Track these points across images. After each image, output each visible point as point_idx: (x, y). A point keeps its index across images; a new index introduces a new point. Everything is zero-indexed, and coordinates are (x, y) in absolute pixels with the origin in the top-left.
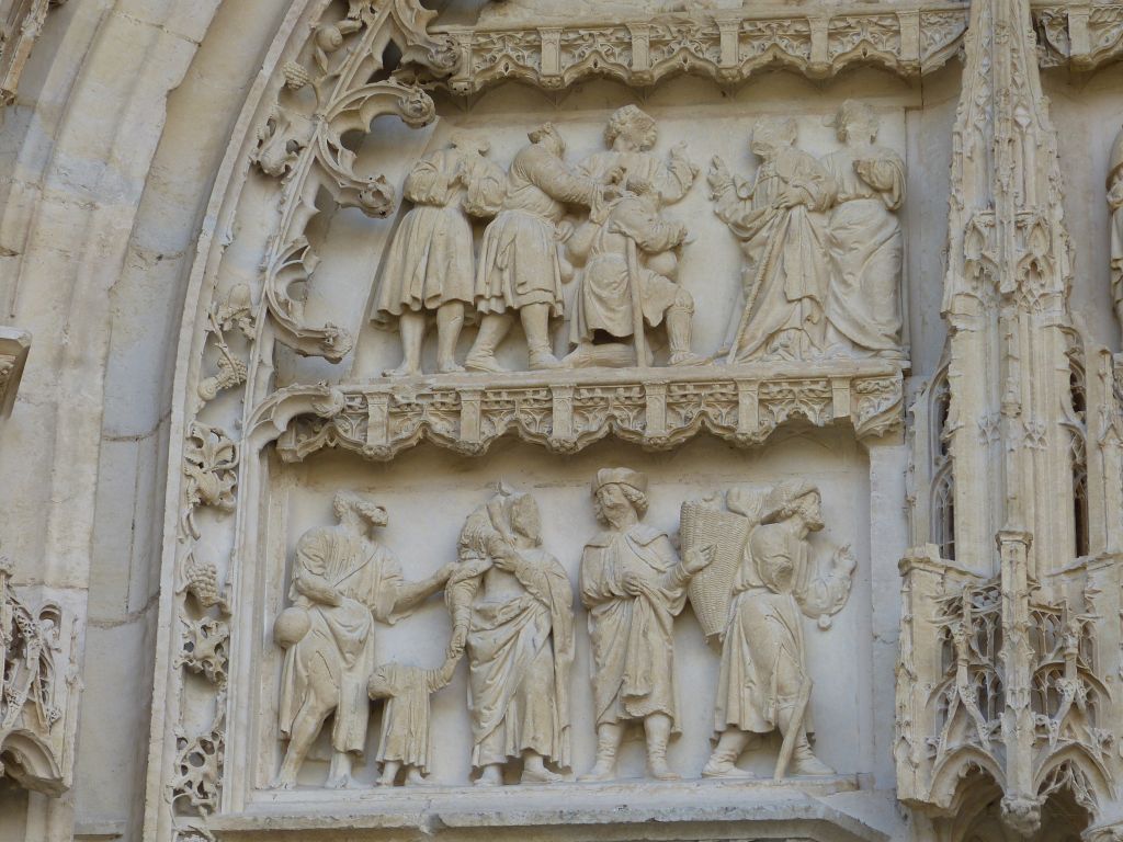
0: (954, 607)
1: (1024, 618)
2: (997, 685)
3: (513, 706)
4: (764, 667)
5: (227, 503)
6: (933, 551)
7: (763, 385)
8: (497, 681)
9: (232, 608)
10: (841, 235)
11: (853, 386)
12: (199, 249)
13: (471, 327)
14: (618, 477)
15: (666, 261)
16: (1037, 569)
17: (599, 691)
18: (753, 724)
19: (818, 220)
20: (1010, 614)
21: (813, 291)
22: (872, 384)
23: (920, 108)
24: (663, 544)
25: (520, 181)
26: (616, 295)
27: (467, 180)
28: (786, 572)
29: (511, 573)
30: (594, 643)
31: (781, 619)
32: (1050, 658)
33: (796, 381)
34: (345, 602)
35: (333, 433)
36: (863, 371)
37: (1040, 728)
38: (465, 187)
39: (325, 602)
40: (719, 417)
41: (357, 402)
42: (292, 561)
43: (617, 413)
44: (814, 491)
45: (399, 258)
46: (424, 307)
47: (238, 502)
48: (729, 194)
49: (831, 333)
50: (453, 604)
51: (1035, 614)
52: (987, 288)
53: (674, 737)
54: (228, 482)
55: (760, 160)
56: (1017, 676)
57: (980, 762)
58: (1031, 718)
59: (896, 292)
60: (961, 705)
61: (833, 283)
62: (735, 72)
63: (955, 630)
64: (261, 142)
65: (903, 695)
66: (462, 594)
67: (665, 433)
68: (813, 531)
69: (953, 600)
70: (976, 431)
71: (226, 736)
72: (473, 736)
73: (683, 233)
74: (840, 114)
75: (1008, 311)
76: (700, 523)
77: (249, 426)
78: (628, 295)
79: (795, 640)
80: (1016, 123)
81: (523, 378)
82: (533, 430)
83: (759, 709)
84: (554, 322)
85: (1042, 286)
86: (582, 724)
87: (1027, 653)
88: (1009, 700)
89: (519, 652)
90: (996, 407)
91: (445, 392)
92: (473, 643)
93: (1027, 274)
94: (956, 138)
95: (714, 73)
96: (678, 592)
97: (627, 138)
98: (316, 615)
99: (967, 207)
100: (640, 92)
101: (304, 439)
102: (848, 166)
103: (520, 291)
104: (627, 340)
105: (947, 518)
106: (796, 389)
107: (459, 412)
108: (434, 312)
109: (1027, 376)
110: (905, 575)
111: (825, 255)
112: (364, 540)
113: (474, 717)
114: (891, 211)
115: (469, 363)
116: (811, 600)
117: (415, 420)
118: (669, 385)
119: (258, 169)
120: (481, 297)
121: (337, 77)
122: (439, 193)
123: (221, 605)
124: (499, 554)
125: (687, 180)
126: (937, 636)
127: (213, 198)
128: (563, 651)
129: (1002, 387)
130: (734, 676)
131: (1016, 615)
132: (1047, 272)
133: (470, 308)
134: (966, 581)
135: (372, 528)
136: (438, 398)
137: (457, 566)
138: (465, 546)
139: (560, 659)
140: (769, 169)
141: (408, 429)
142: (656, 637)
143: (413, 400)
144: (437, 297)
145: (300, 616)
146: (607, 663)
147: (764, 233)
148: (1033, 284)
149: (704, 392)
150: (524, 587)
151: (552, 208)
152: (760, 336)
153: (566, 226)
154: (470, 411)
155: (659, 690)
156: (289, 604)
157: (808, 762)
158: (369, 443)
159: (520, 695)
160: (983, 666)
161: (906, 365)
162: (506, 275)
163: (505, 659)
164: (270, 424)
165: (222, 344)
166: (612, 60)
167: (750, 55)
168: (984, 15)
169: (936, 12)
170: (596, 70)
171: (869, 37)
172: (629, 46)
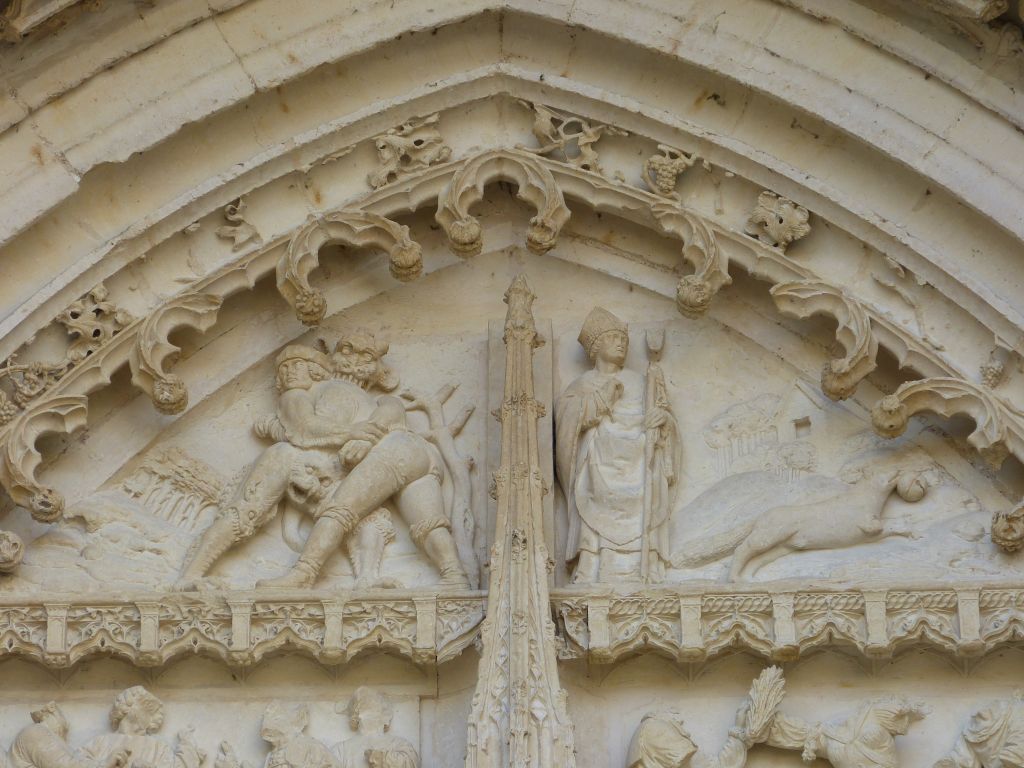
23: (436, 697)
25: (21, 762)
55: (270, 747)
62: (246, 655)
74: (353, 702)
80: (533, 716)
94: (471, 729)
95: (224, 656)
97: (133, 720)
100: (148, 673)
102: (360, 756)
125: (193, 765)
140: (279, 756)
166: (119, 639)
167: (262, 639)
168: (503, 604)
169: (454, 599)
170: (103, 649)
171: (384, 624)
172: (138, 625)
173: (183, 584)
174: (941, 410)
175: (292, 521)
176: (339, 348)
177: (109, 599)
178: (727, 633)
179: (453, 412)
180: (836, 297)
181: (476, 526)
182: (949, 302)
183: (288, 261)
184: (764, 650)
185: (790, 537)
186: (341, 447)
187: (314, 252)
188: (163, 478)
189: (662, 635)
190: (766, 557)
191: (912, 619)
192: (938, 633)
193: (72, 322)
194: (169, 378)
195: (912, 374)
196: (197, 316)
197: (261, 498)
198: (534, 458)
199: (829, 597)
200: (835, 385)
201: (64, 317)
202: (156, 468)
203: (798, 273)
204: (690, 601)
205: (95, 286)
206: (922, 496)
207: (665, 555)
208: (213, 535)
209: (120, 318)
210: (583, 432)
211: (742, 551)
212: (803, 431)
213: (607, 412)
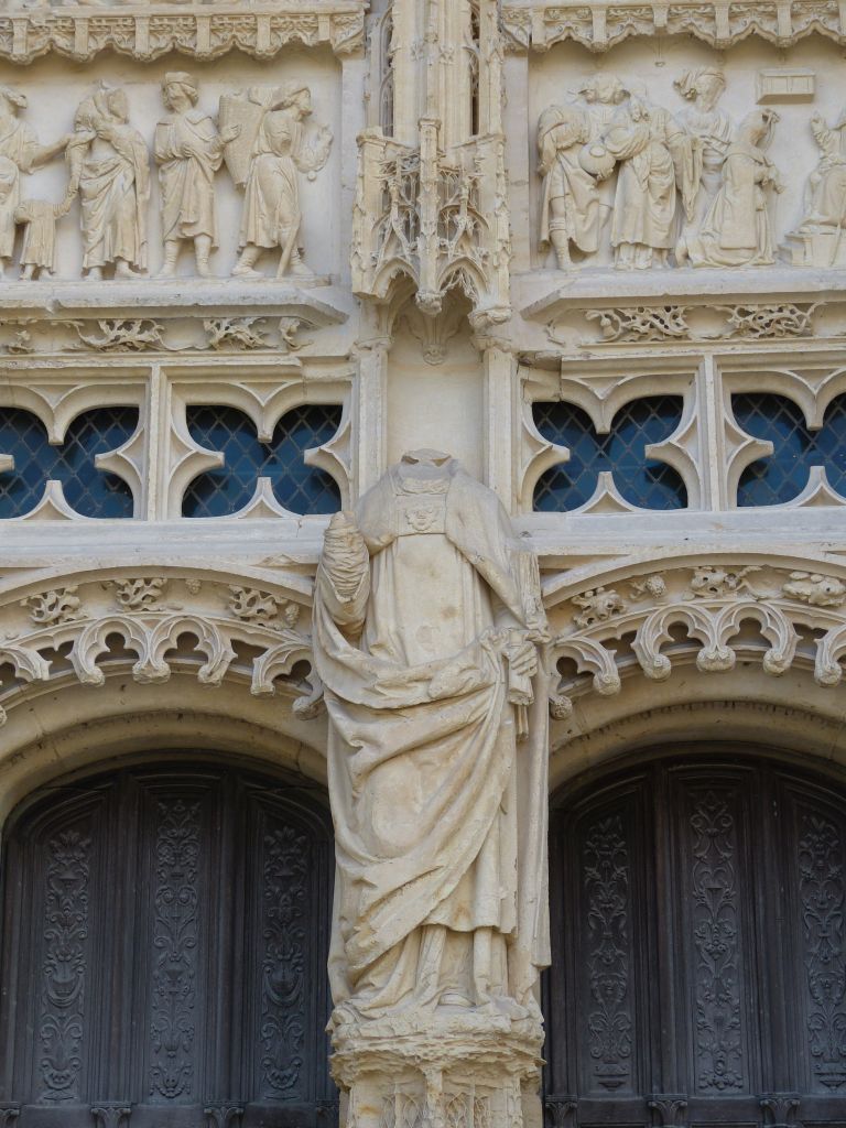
0: (391, 168)
1: (434, 175)
2: (416, 219)
3: (109, 228)
4: (271, 205)
6: (379, 131)
7: (273, 18)
8: (99, 211)
11: (332, 20)
14: (178, 78)
16: (445, 143)
17: (166, 219)
18: (264, 242)
20: (425, 173)
22: (344, 19)
24: (208, 121)
28: (287, 143)
29: (109, 141)
30: (162, 188)
31: (282, 173)
32: (450, 202)
33: (295, 15)
36: (338, 10)
37: (442, 247)
40: (245, 39)
41: (6, 25)
43: (178, 35)
44: (306, 89)
50: (70, 161)
51: (442, 173)
53: (213, 250)
56: (429, 215)
57: (404, 269)
58: (437, 241)
60: (393, 232)
63: (391, 183)
65: (357, 225)
66: (76, 155)
67: (209, 49)
68: (305, 116)
69: (390, 164)
70: (409, 52)
72: (84, 248)
76: (231, 110)
79: (293, 188)
81: (117, 10)
82: (123, 46)
83: (268, 232)
86: (154, 240)
87: (435, 198)
88: (423, 229)
89: (113, 193)
90: (422, 36)
91: (65, 19)
92: (83, 187)
96: (217, 155)
105: (389, 109)
106: (295, 21)
107: (74, 33)
109: (442, 15)
110: (361, 146)
112: (12, 117)
113: (84, 236)
116: (304, 161)
117: (45, 37)
118: (212, 17)
124: (101, 128)
126: (379, 187)
128: (142, 193)
129: (426, 22)
130: (252, 211)
131: (429, 174)
134: (399, 150)
135: (18, 110)
136: (60, 23)
137: (73, 136)
138: (78, 122)
139: (140, 198)
141: (41, 44)
142: (202, 185)
143: (44, 24)
146: (171, 200)
149: (235, 22)
150: (117, 151)
154: (81, 32)
155: (203, 219)
157: (298, 267)
158: (14, 52)
159: (113, 221)
160: (408, 207)
161: (367, 6)
163: (104, 198)
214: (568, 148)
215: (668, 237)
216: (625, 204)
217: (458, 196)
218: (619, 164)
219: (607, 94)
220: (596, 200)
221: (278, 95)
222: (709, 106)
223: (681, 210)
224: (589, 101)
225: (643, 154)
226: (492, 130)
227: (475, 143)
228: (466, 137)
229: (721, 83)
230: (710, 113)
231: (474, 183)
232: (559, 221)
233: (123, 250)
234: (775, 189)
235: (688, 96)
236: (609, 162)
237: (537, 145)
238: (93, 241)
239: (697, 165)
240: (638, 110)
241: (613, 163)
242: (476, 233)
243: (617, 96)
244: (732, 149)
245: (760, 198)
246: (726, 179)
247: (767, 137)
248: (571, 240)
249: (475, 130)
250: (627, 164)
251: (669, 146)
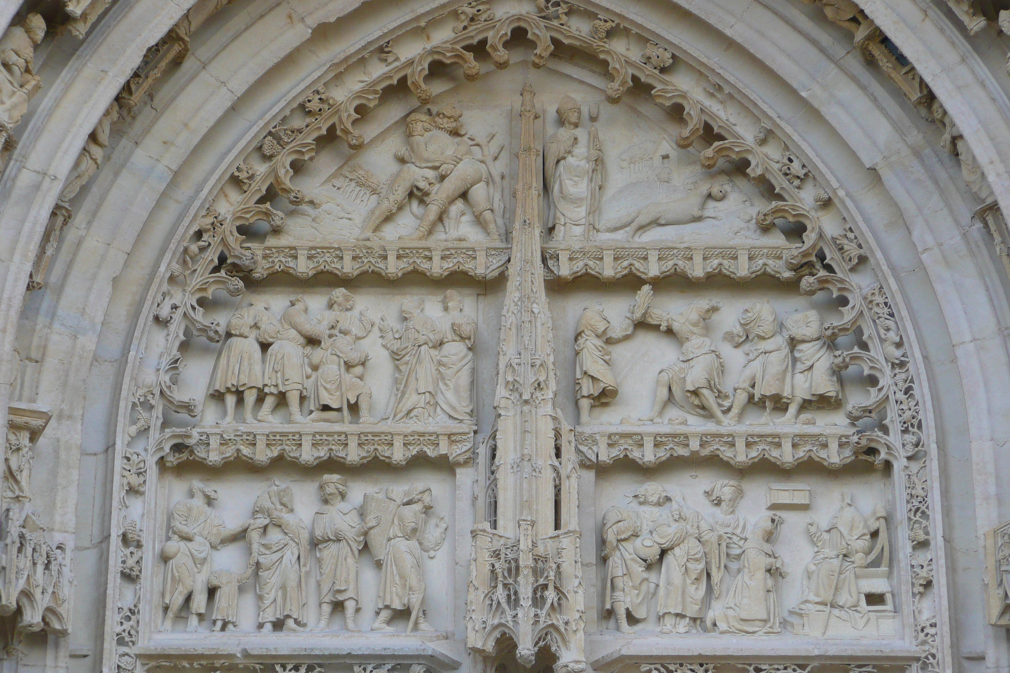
0: (496, 554)
1: (531, 563)
2: (516, 593)
3: (280, 593)
4: (403, 577)
5: (141, 489)
6: (487, 526)
7: (406, 436)
8: (272, 580)
9: (144, 542)
10: (444, 360)
11: (449, 438)
12: (129, 360)
13: (260, 399)
14: (333, 479)
15: (358, 370)
16: (536, 537)
17: (322, 586)
18: (397, 605)
19: (434, 352)
20: (523, 560)
21: (430, 389)
22: (459, 438)
23: (485, 295)
24: (354, 513)
25: (286, 326)
26: (334, 387)
27: (259, 325)
28: (414, 530)
29: (280, 526)
30: (319, 562)
31: (411, 553)
32: (541, 581)
33: (422, 434)
34: (198, 539)
35: (192, 452)
36: (454, 431)
37: (536, 616)
38: (259, 328)
39: (188, 539)
40: (384, 451)
41: (204, 437)
42: (170, 517)
43: (333, 447)
45: (225, 362)
46: (237, 389)
47: (146, 488)
48: (390, 336)
49: (438, 409)
50: (250, 541)
51: (535, 559)
52: (516, 395)
53: (358, 610)
54: (142, 479)
55: (406, 319)
56: (526, 590)
57: (507, 631)
58: (532, 611)
59: (471, 391)
60: (499, 603)
61: (441, 384)
62: (394, 275)
63: (497, 566)
64: (159, 305)
65: (471, 597)
66: (254, 536)
67: (357, 459)
68: (428, 510)
69: (496, 550)
70: (509, 466)
71: (140, 606)
72: (259, 607)
73: (367, 356)
74: (445, 297)
75: (526, 408)
76: (373, 504)
77: (151, 448)
78: (339, 387)
79: (419, 565)
80: (533, 312)
81: (287, 428)
82: (292, 455)
83: (400, 598)
84: (302, 398)
85: (543, 395)
86: (313, 601)
87: (531, 579)
88: (522, 602)
89: (283, 566)
90: (519, 455)
91: (249, 434)
92: (260, 560)
93: (535, 389)
94: (503, 318)
95: (384, 274)
96: (362, 538)
97: (340, 305)
98: (182, 544)
99: (508, 353)
100: (347, 282)
101: (177, 455)
102: (449, 325)
103: (286, 383)
104: (339, 410)
105: (494, 506)
106: (421, 439)
107: (255, 444)
108: (243, 391)
109: (534, 441)
110: (474, 537)
111: (437, 370)
112: (206, 506)
113: (260, 598)
114: (470, 349)
115: (259, 418)
116: (426, 544)
117: (233, 447)
118: (359, 434)
119: (157, 319)
120: (266, 385)
121: (195, 270)
122: (246, 331)
123: (138, 541)
124: (274, 516)
125: (368, 327)
126: (488, 567)
127: (136, 334)
128: (305, 565)
129: (522, 446)
130: (388, 581)
131: (526, 561)
132: (545, 387)
133: (260, 390)
134: (502, 541)
135: (210, 501)
136: (245, 437)
137: (252, 521)
138: (257, 511)
139: (303, 570)
140: (410, 324)
141: (230, 452)
142: (350, 561)
143: (232, 437)
144: (244, 385)
145: (174, 545)
146: (327, 572)
147: (407, 358)
148: (538, 394)
149: (376, 439)
150: (286, 534)
151: (302, 340)
152: (405, 411)
153: (309, 349)
154: (261, 443)
155: (351, 587)
156: (168, 539)
157: (423, 625)
158: (210, 459)
159: (283, 588)
160: (510, 584)
161: (475, 428)
162: (279, 375)
163: (276, 569)
164: (162, 449)
165: (139, 408)
166: (333, 265)
167: (402, 266)
168: (519, 255)
169: (495, 249)
170: (325, 270)
171: (461, 260)
172: (342, 258)
173: (363, 236)
174: (734, 157)
175: (415, 204)
176: (438, 114)
177: (327, 245)
178: (625, 268)
179: (493, 148)
180: (684, 96)
181: (505, 207)
182: (740, 102)
183: (413, 72)
184: (643, 276)
185: (658, 219)
186: (439, 167)
187: (426, 66)
188: (351, 180)
189: (594, 267)
190: (646, 229)
191: (716, 262)
192: (728, 270)
193: (308, 105)
194: (356, 132)
195: (721, 138)
196: (369, 100)
197: (400, 193)
198: (534, 180)
199: (675, 251)
200: (682, 142)
201: (304, 102)
202: (348, 174)
203: (665, 83)
204: (608, 252)
205: (320, 87)
206: (722, 199)
207: (597, 227)
208: (377, 212)
209: (331, 102)
210: (558, 162)
211: (634, 225)
212: (666, 160)
213: (570, 152)
214: (625, 540)
215: (700, 609)
216: (669, 583)
217: (547, 577)
218: (663, 553)
219: (654, 499)
220: (646, 579)
221: (406, 494)
222: (731, 510)
223: (710, 589)
224: (641, 503)
225: (681, 545)
226: (571, 528)
227: (558, 536)
228: (551, 532)
229: (740, 493)
230: (732, 516)
231: (558, 567)
232: (618, 594)
233: (290, 610)
234: (781, 575)
235: (715, 502)
236: (656, 551)
237: (602, 537)
238: (267, 602)
239: (722, 554)
240: (677, 513)
241: (659, 551)
242: (559, 605)
243: (661, 500)
244: (748, 544)
245: (770, 582)
246: (744, 567)
247: (774, 535)
248: (627, 609)
249: (557, 526)
250: (670, 552)
251: (702, 540)
